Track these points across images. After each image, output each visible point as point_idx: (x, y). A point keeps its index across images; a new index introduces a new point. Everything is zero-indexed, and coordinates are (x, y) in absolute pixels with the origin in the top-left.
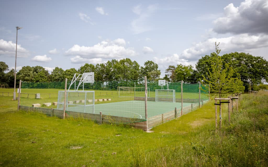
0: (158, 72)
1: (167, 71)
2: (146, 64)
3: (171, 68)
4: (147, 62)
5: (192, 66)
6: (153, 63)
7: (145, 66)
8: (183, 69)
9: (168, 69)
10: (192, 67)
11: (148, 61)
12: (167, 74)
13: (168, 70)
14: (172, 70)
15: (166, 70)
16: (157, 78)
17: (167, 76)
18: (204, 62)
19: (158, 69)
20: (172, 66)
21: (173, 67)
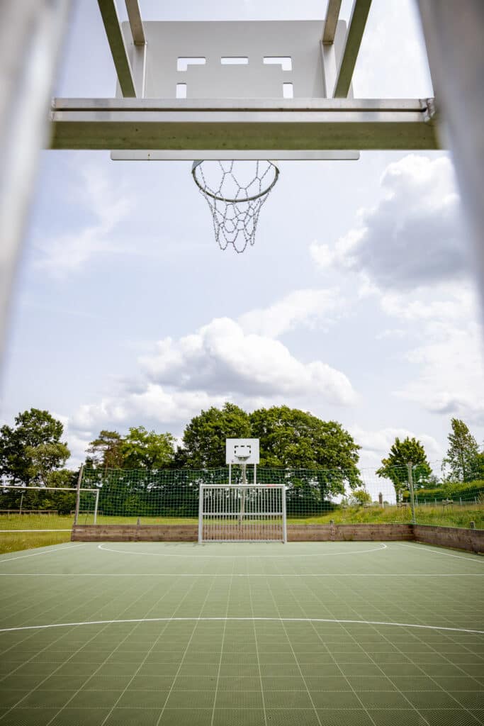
0: (62, 448)
1: (92, 446)
2: (23, 418)
3: (106, 437)
4: (30, 412)
5: (174, 436)
6: (49, 419)
7: (18, 426)
8: (146, 441)
9: (97, 440)
10: (171, 439)
11: (32, 410)
12: (91, 455)
13: (96, 443)
14: (108, 443)
15: (91, 443)
16: (54, 468)
17: (92, 461)
18: (208, 427)
19: (62, 440)
20: (110, 433)
21: (113, 435)
